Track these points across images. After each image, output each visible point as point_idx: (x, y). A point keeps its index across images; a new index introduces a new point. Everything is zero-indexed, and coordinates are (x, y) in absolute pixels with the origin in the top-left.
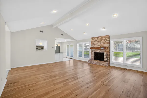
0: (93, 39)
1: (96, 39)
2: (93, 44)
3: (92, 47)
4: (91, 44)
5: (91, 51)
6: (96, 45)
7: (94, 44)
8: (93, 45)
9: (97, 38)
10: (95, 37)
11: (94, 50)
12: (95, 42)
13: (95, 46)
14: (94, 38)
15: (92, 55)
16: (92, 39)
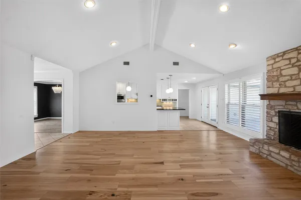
0: (277, 60)
1: (290, 59)
2: (278, 80)
3: (274, 91)
4: (268, 81)
5: (270, 107)
6: (288, 84)
7: (281, 79)
8: (277, 85)
9: (294, 54)
10: (284, 53)
11: (280, 105)
12: (284, 73)
13: (285, 86)
14: (282, 56)
15: (272, 125)
16: (272, 62)
